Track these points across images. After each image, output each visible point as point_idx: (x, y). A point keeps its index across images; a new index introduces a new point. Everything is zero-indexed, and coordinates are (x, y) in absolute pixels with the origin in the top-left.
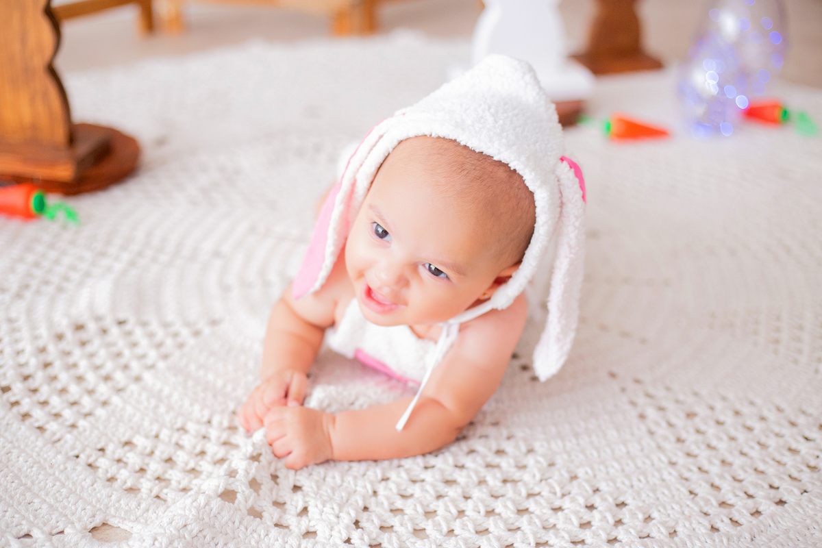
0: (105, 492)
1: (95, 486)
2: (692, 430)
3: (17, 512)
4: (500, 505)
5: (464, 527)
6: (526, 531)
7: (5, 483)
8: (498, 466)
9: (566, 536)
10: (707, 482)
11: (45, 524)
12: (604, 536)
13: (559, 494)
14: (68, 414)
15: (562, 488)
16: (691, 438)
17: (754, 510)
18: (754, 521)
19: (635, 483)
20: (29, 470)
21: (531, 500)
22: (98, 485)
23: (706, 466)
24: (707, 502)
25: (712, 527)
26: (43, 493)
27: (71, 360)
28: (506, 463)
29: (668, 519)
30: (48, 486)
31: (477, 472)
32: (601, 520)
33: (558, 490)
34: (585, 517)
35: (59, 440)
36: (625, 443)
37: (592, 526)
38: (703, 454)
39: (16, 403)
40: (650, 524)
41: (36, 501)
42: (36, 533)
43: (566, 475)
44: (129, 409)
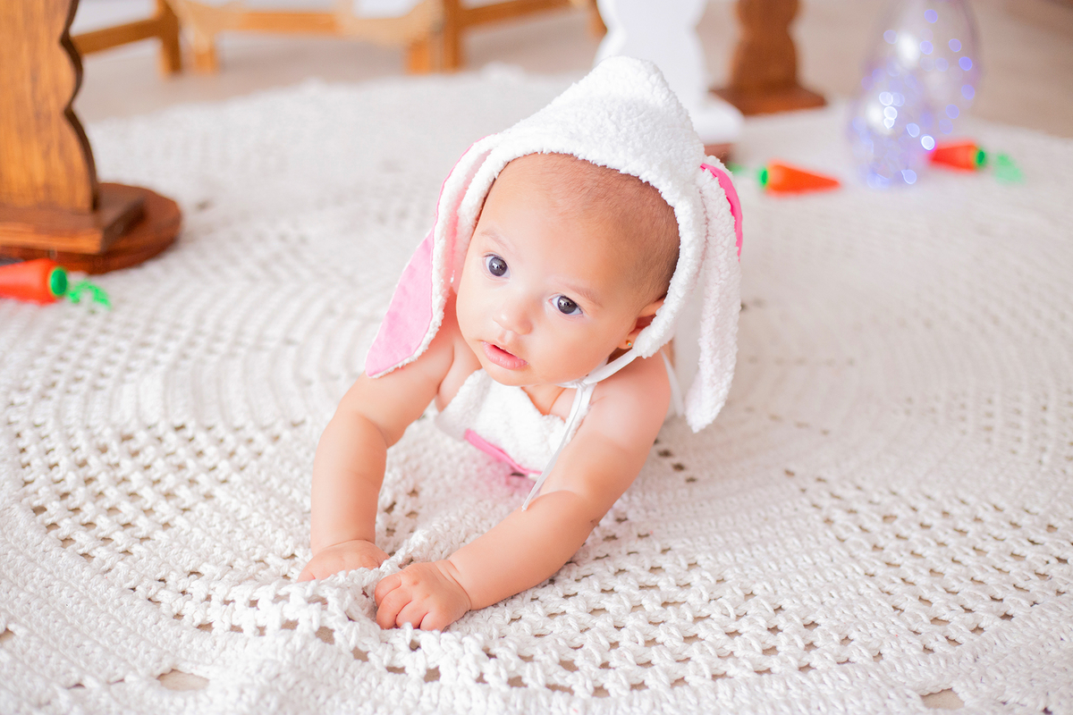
0: (172, 631)
1: (160, 624)
2: (891, 536)
3: (64, 657)
4: (662, 633)
5: (622, 658)
6: (698, 661)
7: (46, 623)
8: (655, 587)
9: (749, 665)
10: (914, 595)
11: (100, 671)
12: (794, 663)
13: (733, 616)
14: (120, 538)
15: (736, 608)
16: (891, 544)
17: (975, 626)
18: (976, 638)
19: (826, 599)
20: (75, 607)
21: (700, 624)
22: (163, 624)
23: (911, 577)
24: (916, 618)
25: (925, 648)
26: (94, 634)
27: (120, 474)
28: (665, 583)
29: (870, 640)
30: (100, 626)
31: (629, 596)
32: (789, 644)
33: (731, 610)
34: (768, 642)
35: (109, 570)
36: (809, 553)
37: (778, 652)
38: (907, 564)
39: (53, 525)
40: (849, 646)
41: (87, 643)
42: (89, 682)
43: (740, 593)
44: (197, 533)
